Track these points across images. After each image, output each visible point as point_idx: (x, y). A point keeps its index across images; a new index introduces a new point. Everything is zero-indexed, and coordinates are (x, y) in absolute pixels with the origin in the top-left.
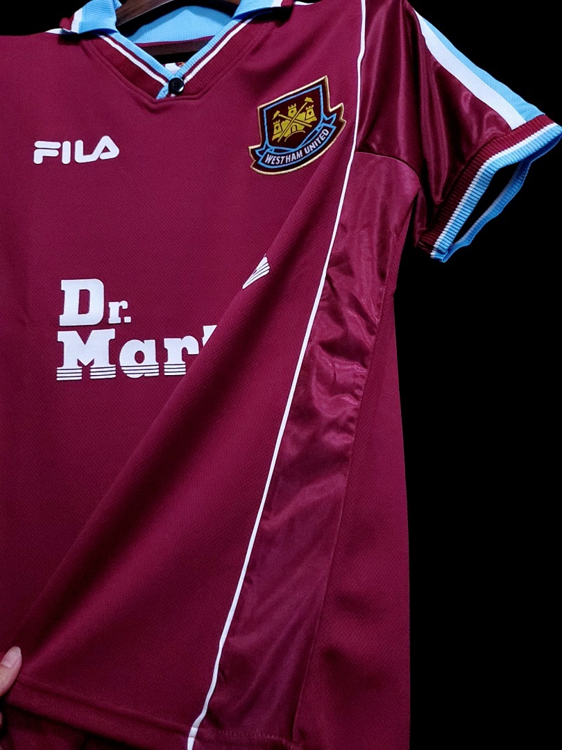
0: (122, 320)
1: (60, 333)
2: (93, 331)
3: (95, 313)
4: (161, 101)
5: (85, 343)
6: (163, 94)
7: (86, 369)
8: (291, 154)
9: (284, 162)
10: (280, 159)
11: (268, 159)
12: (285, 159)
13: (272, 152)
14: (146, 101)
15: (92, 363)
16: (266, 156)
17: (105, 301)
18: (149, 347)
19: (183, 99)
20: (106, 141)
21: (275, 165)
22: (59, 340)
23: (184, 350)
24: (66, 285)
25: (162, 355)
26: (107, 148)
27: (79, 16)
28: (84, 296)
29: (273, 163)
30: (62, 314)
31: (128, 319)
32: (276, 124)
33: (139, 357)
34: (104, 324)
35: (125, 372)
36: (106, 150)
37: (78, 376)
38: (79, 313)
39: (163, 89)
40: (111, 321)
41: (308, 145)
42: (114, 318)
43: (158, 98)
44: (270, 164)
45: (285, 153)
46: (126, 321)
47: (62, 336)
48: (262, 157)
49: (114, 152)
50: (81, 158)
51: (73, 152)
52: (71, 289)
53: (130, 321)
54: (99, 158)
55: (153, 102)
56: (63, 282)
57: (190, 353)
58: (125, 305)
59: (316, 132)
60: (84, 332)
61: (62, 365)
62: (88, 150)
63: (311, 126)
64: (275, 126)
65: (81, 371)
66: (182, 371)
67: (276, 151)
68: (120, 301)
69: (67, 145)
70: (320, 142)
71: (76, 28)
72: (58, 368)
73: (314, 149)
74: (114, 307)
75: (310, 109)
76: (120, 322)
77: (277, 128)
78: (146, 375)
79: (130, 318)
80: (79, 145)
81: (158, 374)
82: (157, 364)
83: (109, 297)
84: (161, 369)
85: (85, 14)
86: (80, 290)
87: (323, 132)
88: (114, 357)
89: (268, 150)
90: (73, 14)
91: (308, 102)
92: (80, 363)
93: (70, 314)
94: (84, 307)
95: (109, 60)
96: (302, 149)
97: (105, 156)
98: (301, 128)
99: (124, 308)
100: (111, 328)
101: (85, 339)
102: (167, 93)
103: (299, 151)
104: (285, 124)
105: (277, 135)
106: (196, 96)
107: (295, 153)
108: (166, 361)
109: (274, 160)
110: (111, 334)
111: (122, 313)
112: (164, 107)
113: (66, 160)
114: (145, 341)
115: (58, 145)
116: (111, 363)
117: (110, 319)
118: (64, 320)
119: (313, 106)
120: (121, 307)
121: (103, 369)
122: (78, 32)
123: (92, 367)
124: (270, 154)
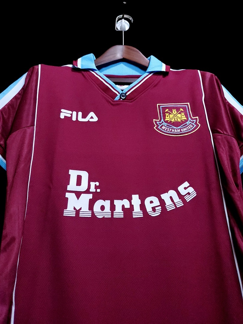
0: (96, 190)
1: (67, 193)
2: (82, 194)
3: (84, 186)
4: (116, 101)
5: (78, 199)
6: (117, 98)
7: (78, 212)
8: (175, 129)
9: (171, 131)
10: (169, 130)
11: (163, 128)
12: (171, 130)
13: (165, 125)
14: (110, 100)
15: (81, 209)
16: (162, 126)
17: (88, 181)
18: (107, 204)
19: (125, 102)
20: (92, 114)
21: (166, 131)
22: (66, 197)
23: (123, 206)
24: (71, 172)
25: (113, 208)
26: (92, 117)
27: (79, 60)
28: (79, 178)
29: (165, 130)
30: (69, 185)
31: (98, 190)
32: (167, 114)
33: (103, 208)
34: (87, 192)
35: (96, 215)
36: (92, 118)
37: (73, 215)
38: (77, 185)
39: (117, 97)
40: (91, 190)
41: (183, 128)
42: (93, 189)
43: (115, 100)
44: (164, 130)
45: (171, 128)
46: (98, 191)
47: (68, 195)
48: (160, 126)
49: (95, 119)
50: (80, 119)
51: (77, 116)
52: (73, 174)
53: (99, 191)
54: (89, 120)
55: (113, 101)
56: (70, 170)
57: (126, 207)
58: (97, 184)
59: (186, 124)
60: (78, 194)
61: (66, 209)
62: (84, 116)
63: (184, 121)
64: (166, 115)
65: (75, 212)
66: (122, 216)
67: (167, 125)
68: (95, 182)
69: (75, 113)
70: (189, 129)
71: (79, 66)
72: (65, 210)
73: (185, 131)
74: (93, 184)
75: (183, 114)
76: (95, 191)
77: (167, 116)
78: (105, 217)
79: (100, 190)
80: (80, 114)
81: (110, 217)
82: (111, 212)
83: (90, 180)
84: (112, 214)
85: (82, 60)
86: (78, 175)
87: (190, 125)
88: (91, 207)
89: (163, 124)
90: (77, 59)
91: (182, 111)
92: (75, 209)
93: (72, 186)
94: (79, 183)
95: (94, 82)
96: (180, 129)
97: (91, 120)
98: (179, 120)
99: (97, 185)
100: (90, 194)
101: (78, 197)
102: (119, 98)
103: (178, 129)
104: (171, 116)
105: (167, 119)
106: (130, 101)
107: (177, 129)
108: (115, 210)
109: (166, 129)
110: (90, 196)
111: (96, 187)
112: (118, 104)
113: (74, 119)
114: (106, 201)
115: (71, 112)
116: (89, 210)
117: (90, 190)
118: (69, 188)
119: (184, 113)
120: (96, 185)
121: (85, 213)
122: (81, 68)
123: (80, 211)
124: (164, 126)
